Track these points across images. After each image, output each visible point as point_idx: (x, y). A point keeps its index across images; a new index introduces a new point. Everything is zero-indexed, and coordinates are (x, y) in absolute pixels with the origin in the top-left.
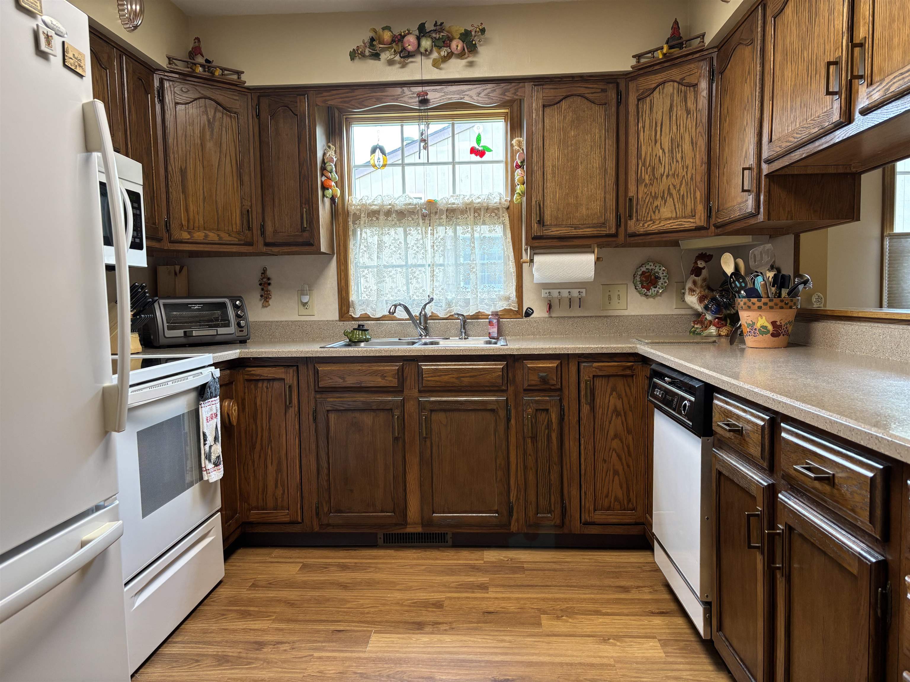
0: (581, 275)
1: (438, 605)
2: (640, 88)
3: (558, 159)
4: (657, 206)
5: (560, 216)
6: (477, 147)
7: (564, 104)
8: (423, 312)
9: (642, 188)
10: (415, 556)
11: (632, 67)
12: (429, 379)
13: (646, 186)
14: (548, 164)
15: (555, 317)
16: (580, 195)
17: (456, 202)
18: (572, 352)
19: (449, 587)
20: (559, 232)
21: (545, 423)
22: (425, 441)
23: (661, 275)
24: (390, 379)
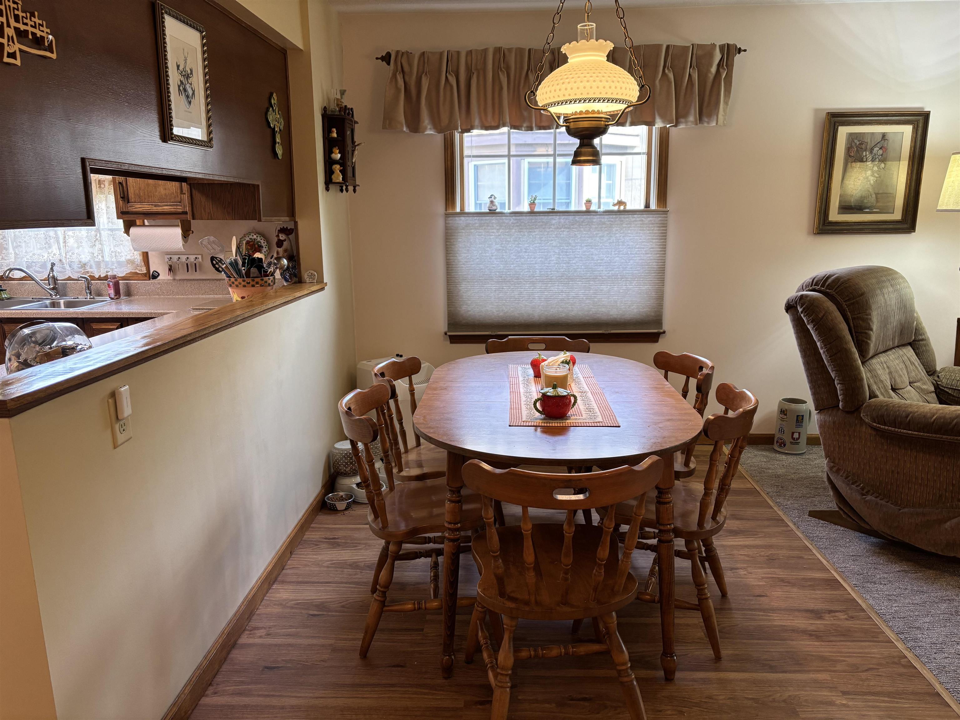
5: (142, 194)
8: (51, 275)
15: (176, 280)
20: (141, 209)
23: (263, 245)
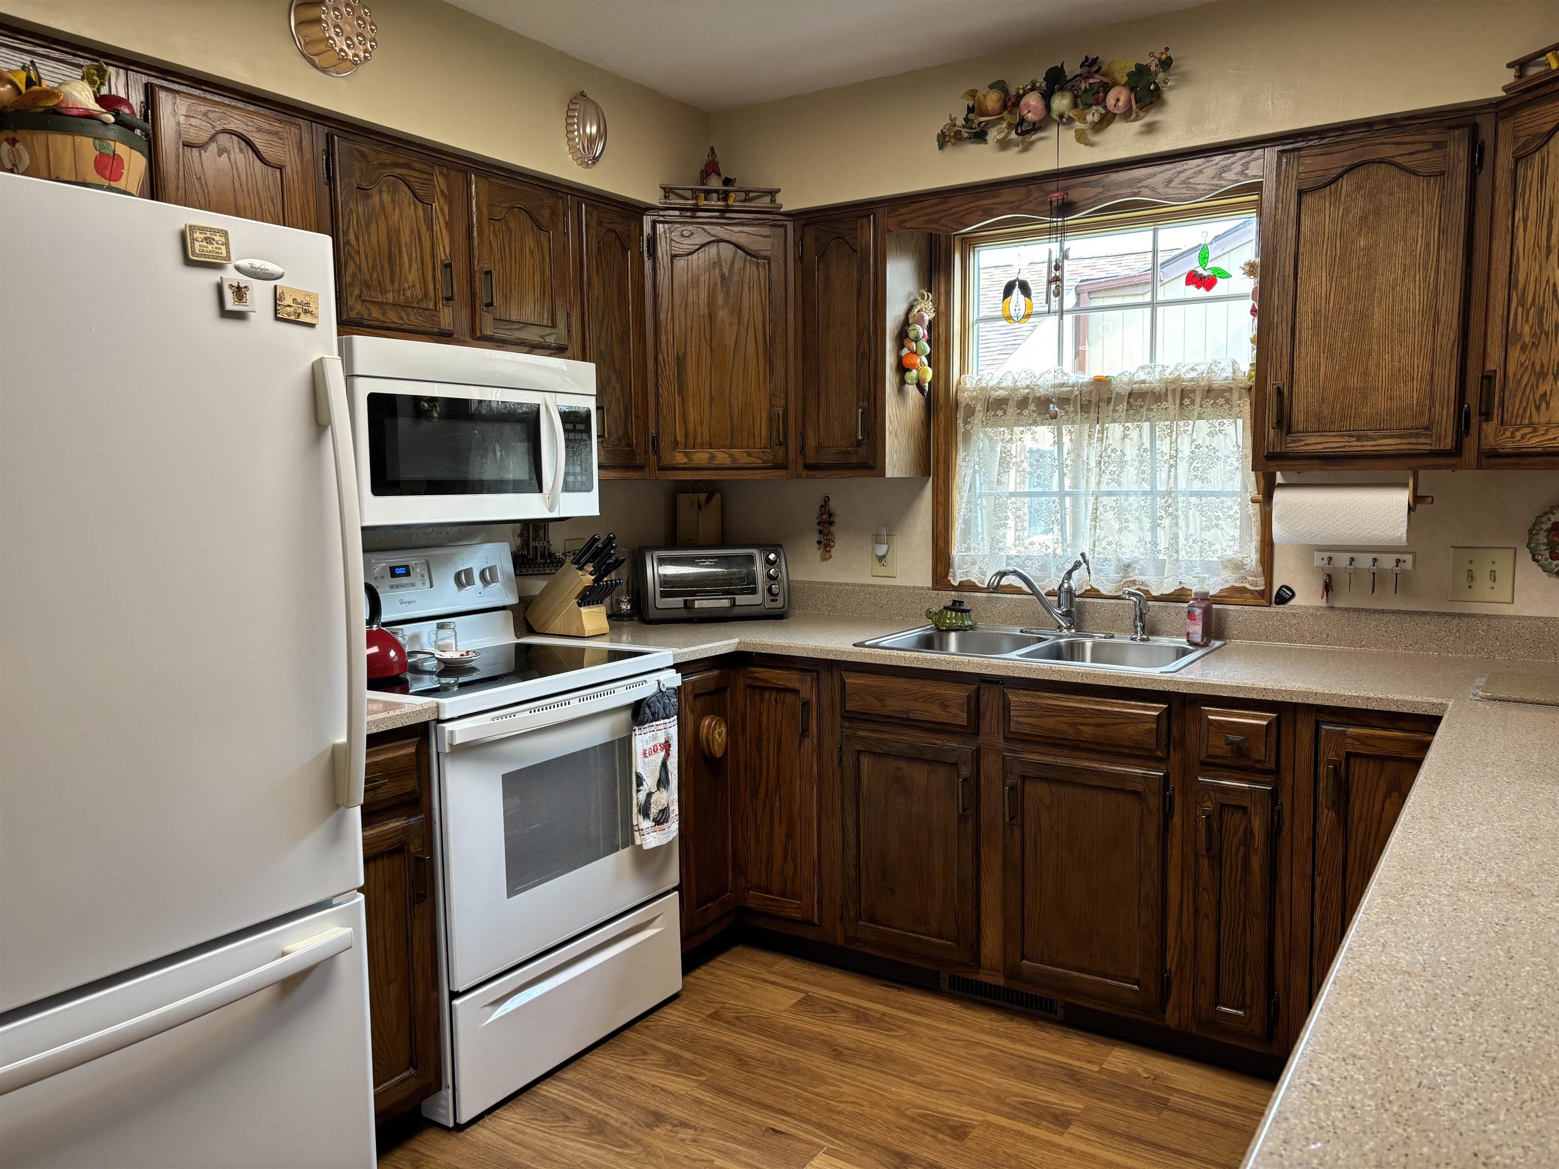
0: (1375, 532)
1: (959, 1132)
2: (1521, 134)
3: (1328, 298)
4: (1545, 393)
5: (1326, 413)
6: (1200, 271)
7: (1346, 184)
8: (1066, 586)
9: (1515, 354)
10: (987, 1025)
11: (1505, 89)
12: (1022, 719)
13: (1524, 348)
14: (1305, 309)
15: (1339, 609)
16: (1373, 369)
17: (1148, 378)
19: (1004, 1103)
20: (1321, 446)
21: (1241, 832)
22: (1012, 830)
24: (955, 711)
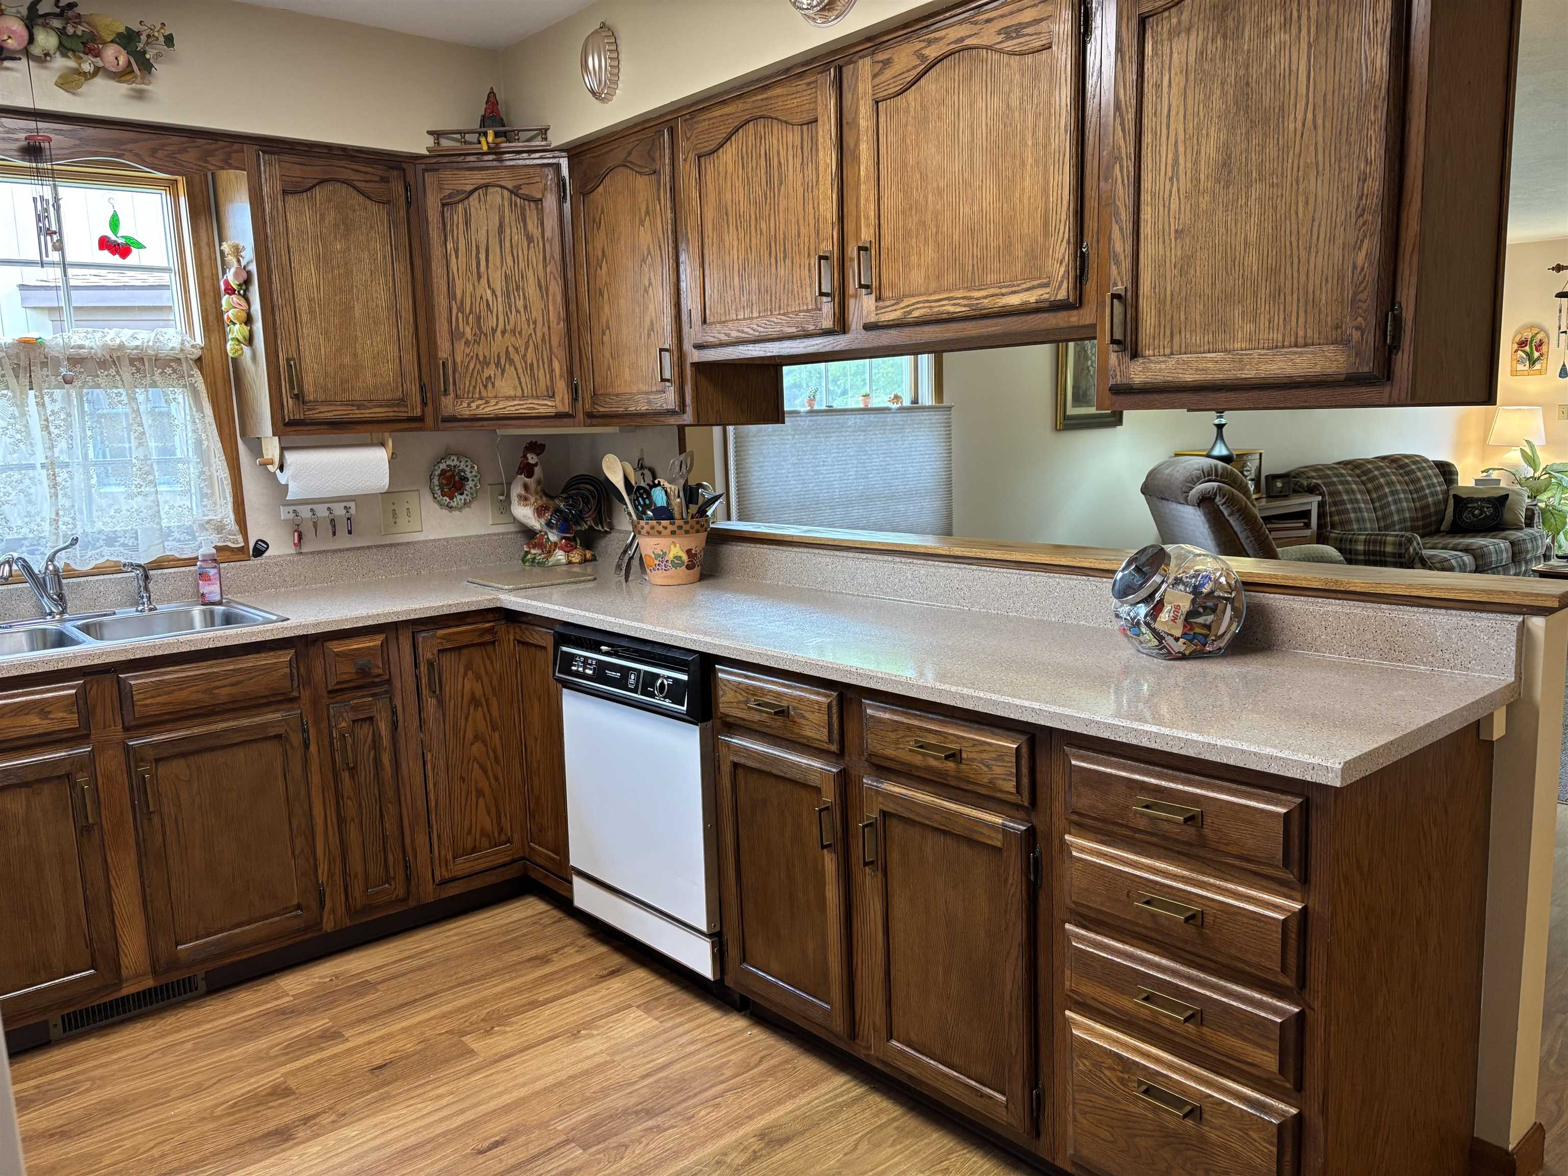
0: (368, 483)
1: (281, 1092)
2: (446, 187)
3: (318, 288)
4: (490, 376)
5: (329, 386)
6: (113, 238)
7: (318, 192)
8: (51, 567)
9: (460, 347)
11: (428, 149)
12: (148, 702)
13: (467, 343)
14: (302, 296)
15: (307, 553)
16: (359, 351)
17: (87, 343)
18: (405, 618)
19: (271, 1058)
20: (331, 414)
22: (150, 819)
23: (469, 475)
24: (61, 715)
